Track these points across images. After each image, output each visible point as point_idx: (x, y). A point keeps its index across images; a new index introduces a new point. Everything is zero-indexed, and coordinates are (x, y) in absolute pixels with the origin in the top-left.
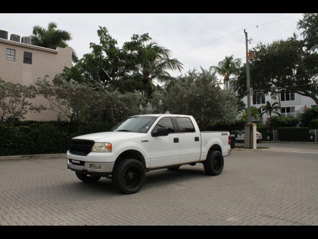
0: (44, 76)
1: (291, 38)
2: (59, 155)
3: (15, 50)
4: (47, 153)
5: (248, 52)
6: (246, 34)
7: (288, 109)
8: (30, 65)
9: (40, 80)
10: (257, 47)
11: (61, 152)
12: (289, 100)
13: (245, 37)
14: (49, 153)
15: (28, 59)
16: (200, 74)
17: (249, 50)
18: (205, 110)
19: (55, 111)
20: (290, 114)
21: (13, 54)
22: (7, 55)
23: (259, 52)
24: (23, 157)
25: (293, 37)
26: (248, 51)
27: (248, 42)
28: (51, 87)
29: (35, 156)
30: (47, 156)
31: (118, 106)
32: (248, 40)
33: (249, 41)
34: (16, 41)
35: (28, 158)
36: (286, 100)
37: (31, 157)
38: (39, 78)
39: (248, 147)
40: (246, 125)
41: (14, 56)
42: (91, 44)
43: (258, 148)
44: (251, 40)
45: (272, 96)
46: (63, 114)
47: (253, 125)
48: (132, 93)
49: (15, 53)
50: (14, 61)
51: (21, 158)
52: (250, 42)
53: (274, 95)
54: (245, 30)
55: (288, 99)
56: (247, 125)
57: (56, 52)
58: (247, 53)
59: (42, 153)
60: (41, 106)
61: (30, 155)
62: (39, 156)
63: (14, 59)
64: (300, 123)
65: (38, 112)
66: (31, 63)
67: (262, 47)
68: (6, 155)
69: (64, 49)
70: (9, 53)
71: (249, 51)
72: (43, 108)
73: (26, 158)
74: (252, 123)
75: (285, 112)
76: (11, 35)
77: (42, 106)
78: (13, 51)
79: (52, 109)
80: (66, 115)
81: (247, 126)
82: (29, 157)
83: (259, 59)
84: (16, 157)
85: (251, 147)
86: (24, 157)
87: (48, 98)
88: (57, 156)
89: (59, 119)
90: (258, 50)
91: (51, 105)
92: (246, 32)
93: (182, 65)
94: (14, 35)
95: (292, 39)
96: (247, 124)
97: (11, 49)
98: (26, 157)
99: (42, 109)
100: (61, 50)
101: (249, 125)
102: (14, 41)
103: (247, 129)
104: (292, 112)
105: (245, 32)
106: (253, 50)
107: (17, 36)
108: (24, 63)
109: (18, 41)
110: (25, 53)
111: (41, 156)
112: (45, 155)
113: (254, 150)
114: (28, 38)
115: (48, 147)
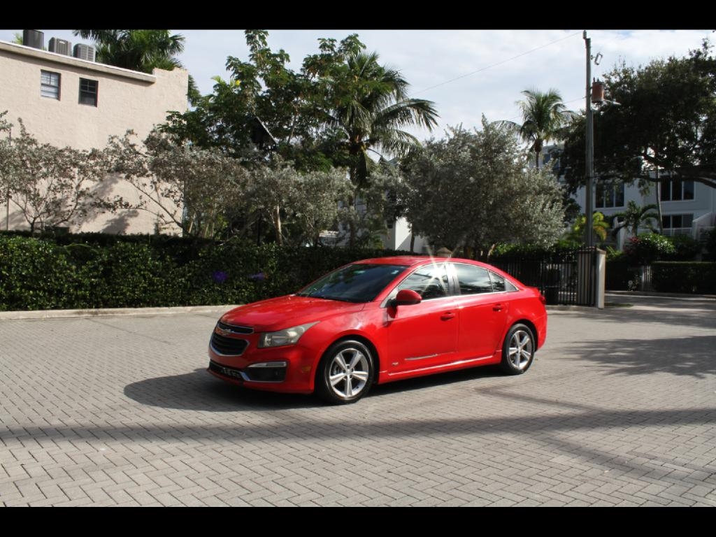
0: (125, 133)
1: (695, 51)
2: (158, 311)
4: (130, 307)
5: (591, 85)
6: (588, 41)
7: (677, 221)
8: (92, 108)
9: (116, 141)
10: (613, 72)
12: (680, 199)
13: (586, 49)
14: (136, 307)
15: (88, 93)
16: (480, 134)
17: (594, 79)
18: (488, 216)
19: (149, 211)
20: (680, 231)
21: (55, 84)
22: (43, 85)
23: (618, 84)
24: (79, 313)
25: (701, 49)
26: (592, 81)
27: (592, 62)
28: (141, 157)
29: (105, 313)
31: (291, 201)
32: (592, 58)
33: (594, 59)
34: (62, 53)
35: (90, 315)
36: (674, 199)
37: (96, 313)
38: (112, 138)
39: (586, 303)
40: (582, 253)
41: (58, 87)
42: (230, 59)
43: (606, 305)
44: (600, 57)
45: (642, 188)
46: (168, 218)
47: (599, 252)
48: (323, 173)
49: (59, 81)
50: (58, 97)
51: (74, 316)
52: (596, 60)
53: (647, 184)
54: (585, 33)
55: (677, 197)
56: (585, 253)
57: (151, 80)
58: (588, 88)
59: (121, 306)
60: (119, 198)
61: (94, 310)
62: (113, 313)
63: (58, 94)
64: (705, 251)
65: (112, 212)
66: (95, 104)
67: (625, 72)
68: (41, 308)
69: (171, 72)
70: (46, 82)
71: (594, 83)
72: (123, 203)
73: (84, 315)
74: (595, 249)
75: (669, 227)
76: (50, 39)
77: (121, 198)
78: (53, 78)
79: (142, 207)
80: (175, 221)
81: (583, 255)
82: (91, 313)
83: (617, 101)
84: (63, 314)
85: (592, 303)
86: (81, 313)
87: (135, 182)
88: (154, 313)
89: (157, 230)
90: (614, 80)
91: (141, 197)
92: (588, 36)
94: (58, 40)
95: (699, 53)
96: (583, 250)
97: (50, 73)
98: (86, 313)
99: (121, 205)
100: (163, 76)
101: (588, 253)
102: (57, 52)
103: (583, 261)
104: (685, 226)
105: (585, 37)
106: (603, 80)
107: (64, 43)
108: (79, 103)
109: (67, 55)
110: (83, 81)
111: (117, 312)
112: (126, 309)
113: (599, 309)
114: (90, 48)
115: (134, 292)
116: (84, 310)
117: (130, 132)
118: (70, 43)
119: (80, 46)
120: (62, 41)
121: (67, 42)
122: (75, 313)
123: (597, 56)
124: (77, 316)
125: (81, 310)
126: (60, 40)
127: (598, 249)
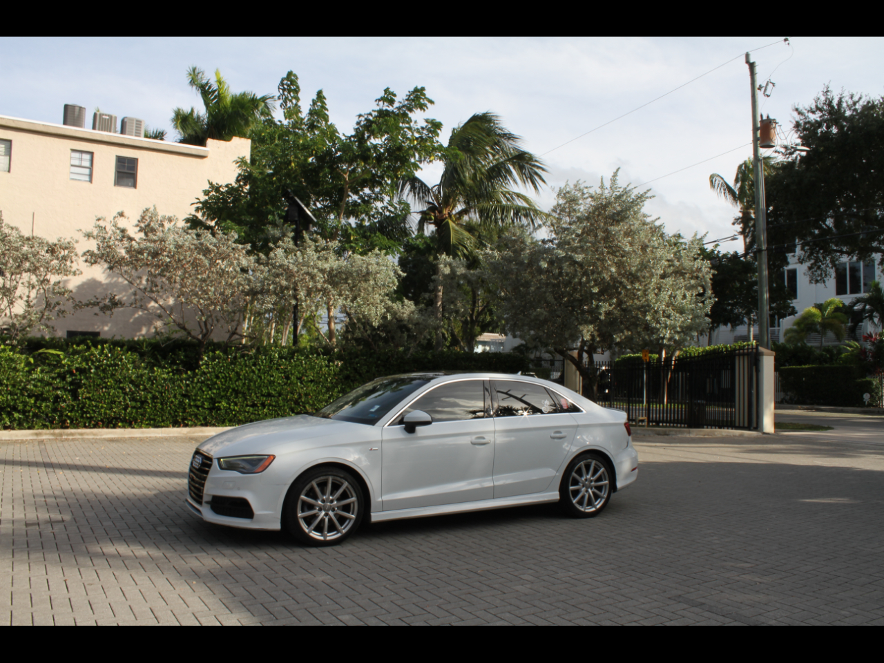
0: (114, 215)
2: (143, 433)
3: (92, 154)
4: (107, 427)
6: (752, 66)
8: (131, 190)
11: (147, 424)
13: (749, 77)
15: (126, 172)
17: (762, 116)
21: (87, 164)
22: (72, 166)
24: (37, 434)
26: (759, 120)
27: (759, 94)
29: (72, 434)
30: (107, 433)
32: (760, 88)
33: (763, 89)
34: (105, 131)
35: (51, 437)
38: (99, 220)
39: (746, 425)
40: (739, 354)
41: (91, 168)
43: (778, 425)
44: (770, 85)
49: (92, 161)
50: (91, 181)
51: (31, 438)
52: (765, 91)
54: (747, 56)
56: (744, 355)
57: (204, 154)
58: (755, 129)
59: (95, 426)
60: (111, 296)
61: (57, 431)
63: (91, 175)
66: (134, 185)
69: (228, 143)
70: (77, 163)
71: (762, 121)
72: (116, 301)
74: (757, 349)
76: (92, 114)
77: (114, 296)
78: (87, 157)
79: (139, 305)
80: (174, 321)
81: (741, 357)
84: (17, 436)
85: (755, 425)
87: (125, 275)
92: (751, 61)
93: (543, 170)
94: (101, 115)
96: (741, 351)
97: (82, 152)
98: (46, 434)
100: (218, 148)
101: (748, 354)
102: (99, 130)
103: (741, 366)
105: (747, 62)
107: (108, 117)
108: (115, 185)
109: (110, 131)
110: (121, 161)
111: (88, 434)
112: (100, 430)
113: (764, 433)
114: (137, 121)
115: (111, 409)
116: (45, 431)
117: (121, 214)
118: (116, 118)
119: (126, 120)
120: (106, 115)
121: (111, 117)
122: (33, 434)
123: (767, 85)
124: (35, 437)
125: (40, 431)
126: (103, 115)
127: (761, 349)
